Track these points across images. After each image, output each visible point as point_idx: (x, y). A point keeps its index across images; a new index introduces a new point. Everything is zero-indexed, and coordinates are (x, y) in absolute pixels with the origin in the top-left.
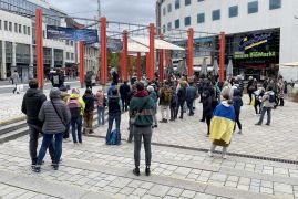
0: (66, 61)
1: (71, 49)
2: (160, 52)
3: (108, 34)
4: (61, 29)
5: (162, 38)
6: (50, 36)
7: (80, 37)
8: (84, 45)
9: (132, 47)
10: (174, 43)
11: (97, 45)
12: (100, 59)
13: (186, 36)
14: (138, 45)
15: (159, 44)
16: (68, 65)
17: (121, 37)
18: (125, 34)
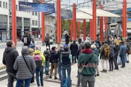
0: (32, 26)
1: (35, 18)
2: (101, 19)
3: (62, 7)
5: (102, 8)
7: (42, 9)
8: (45, 15)
9: (79, 16)
10: (111, 11)
11: (54, 15)
12: (56, 25)
13: (121, 7)
14: (84, 14)
15: (100, 13)
16: (34, 29)
17: (71, 9)
18: (74, 6)
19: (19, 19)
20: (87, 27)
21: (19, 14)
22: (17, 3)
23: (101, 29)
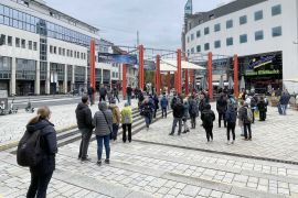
0: (112, 78)
1: (115, 70)
2: (186, 71)
3: (145, 58)
4: (109, 55)
5: (187, 60)
6: (100, 60)
7: (123, 61)
8: (126, 66)
9: (163, 67)
10: (196, 63)
11: (136, 66)
12: (138, 77)
13: (206, 58)
14: (168, 66)
15: (185, 65)
16: (114, 82)
17: (155, 60)
18: (158, 58)
19: (98, 71)
20: (171, 80)
21: (98, 65)
22: (96, 54)
23: (186, 81)
